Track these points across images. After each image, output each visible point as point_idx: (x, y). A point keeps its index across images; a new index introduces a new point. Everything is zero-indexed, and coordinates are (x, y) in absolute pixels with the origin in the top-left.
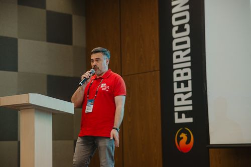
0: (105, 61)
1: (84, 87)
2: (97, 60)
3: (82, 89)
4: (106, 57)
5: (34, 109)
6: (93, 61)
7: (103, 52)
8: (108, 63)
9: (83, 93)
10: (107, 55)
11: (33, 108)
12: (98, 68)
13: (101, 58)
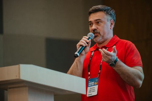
0: (109, 24)
1: (82, 59)
2: (98, 22)
3: (80, 62)
4: (109, 18)
5: (27, 88)
6: (91, 23)
7: (105, 10)
8: (113, 26)
9: (82, 68)
10: (111, 15)
11: (26, 86)
12: (99, 33)
13: (103, 19)
